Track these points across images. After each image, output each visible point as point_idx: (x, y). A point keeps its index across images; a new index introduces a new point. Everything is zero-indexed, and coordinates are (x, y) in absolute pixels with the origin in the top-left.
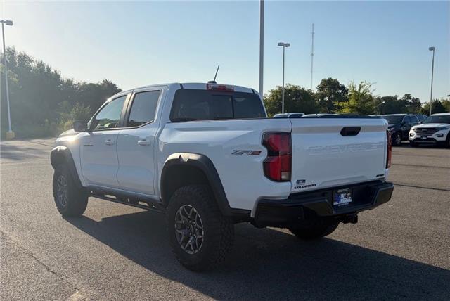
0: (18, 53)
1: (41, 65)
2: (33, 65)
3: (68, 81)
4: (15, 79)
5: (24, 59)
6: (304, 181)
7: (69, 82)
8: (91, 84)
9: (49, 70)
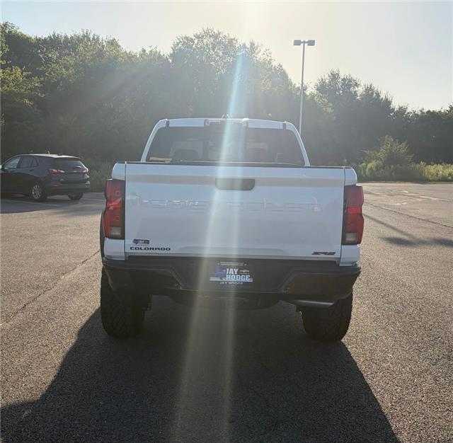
0: (342, 76)
1: (369, 90)
2: (360, 90)
3: (400, 108)
4: (330, 110)
5: (349, 83)
6: (147, 242)
7: (402, 111)
8: (429, 112)
9: (378, 95)
